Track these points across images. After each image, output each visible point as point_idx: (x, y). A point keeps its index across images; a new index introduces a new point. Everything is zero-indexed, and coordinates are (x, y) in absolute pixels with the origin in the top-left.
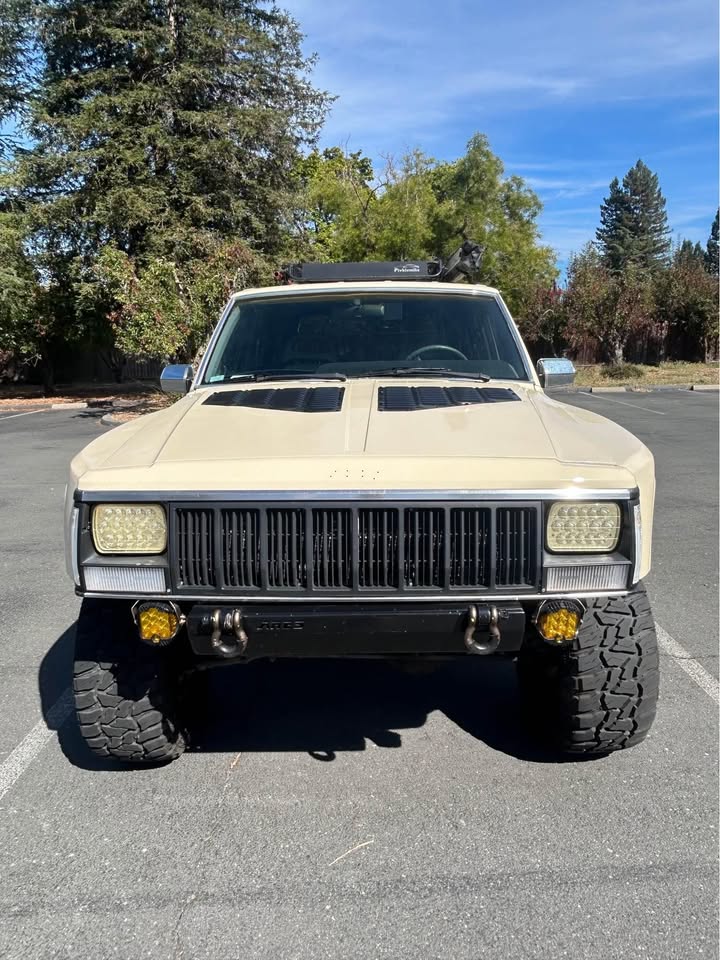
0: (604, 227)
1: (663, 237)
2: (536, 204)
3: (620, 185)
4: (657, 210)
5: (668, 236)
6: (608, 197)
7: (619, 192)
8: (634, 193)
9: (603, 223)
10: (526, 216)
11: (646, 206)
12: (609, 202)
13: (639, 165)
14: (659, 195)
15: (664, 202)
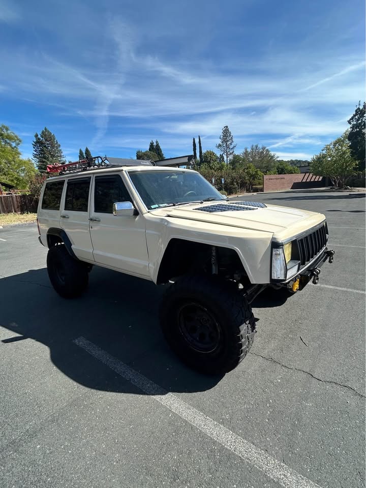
0: (35, 153)
1: (62, 159)
2: (18, 139)
3: (39, 136)
4: (57, 148)
5: (64, 159)
6: (35, 141)
7: (39, 139)
8: (46, 140)
9: (35, 151)
10: (14, 145)
11: (53, 147)
12: (36, 143)
13: (45, 129)
14: (57, 143)
15: (59, 146)
